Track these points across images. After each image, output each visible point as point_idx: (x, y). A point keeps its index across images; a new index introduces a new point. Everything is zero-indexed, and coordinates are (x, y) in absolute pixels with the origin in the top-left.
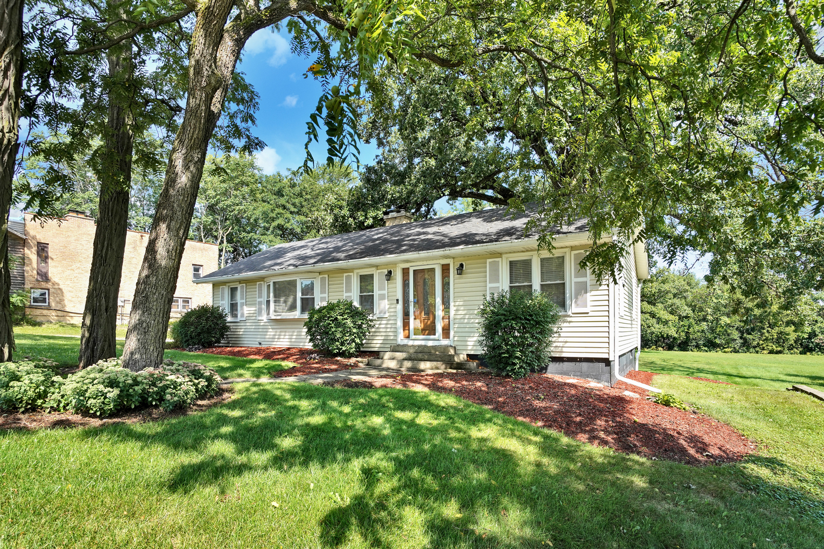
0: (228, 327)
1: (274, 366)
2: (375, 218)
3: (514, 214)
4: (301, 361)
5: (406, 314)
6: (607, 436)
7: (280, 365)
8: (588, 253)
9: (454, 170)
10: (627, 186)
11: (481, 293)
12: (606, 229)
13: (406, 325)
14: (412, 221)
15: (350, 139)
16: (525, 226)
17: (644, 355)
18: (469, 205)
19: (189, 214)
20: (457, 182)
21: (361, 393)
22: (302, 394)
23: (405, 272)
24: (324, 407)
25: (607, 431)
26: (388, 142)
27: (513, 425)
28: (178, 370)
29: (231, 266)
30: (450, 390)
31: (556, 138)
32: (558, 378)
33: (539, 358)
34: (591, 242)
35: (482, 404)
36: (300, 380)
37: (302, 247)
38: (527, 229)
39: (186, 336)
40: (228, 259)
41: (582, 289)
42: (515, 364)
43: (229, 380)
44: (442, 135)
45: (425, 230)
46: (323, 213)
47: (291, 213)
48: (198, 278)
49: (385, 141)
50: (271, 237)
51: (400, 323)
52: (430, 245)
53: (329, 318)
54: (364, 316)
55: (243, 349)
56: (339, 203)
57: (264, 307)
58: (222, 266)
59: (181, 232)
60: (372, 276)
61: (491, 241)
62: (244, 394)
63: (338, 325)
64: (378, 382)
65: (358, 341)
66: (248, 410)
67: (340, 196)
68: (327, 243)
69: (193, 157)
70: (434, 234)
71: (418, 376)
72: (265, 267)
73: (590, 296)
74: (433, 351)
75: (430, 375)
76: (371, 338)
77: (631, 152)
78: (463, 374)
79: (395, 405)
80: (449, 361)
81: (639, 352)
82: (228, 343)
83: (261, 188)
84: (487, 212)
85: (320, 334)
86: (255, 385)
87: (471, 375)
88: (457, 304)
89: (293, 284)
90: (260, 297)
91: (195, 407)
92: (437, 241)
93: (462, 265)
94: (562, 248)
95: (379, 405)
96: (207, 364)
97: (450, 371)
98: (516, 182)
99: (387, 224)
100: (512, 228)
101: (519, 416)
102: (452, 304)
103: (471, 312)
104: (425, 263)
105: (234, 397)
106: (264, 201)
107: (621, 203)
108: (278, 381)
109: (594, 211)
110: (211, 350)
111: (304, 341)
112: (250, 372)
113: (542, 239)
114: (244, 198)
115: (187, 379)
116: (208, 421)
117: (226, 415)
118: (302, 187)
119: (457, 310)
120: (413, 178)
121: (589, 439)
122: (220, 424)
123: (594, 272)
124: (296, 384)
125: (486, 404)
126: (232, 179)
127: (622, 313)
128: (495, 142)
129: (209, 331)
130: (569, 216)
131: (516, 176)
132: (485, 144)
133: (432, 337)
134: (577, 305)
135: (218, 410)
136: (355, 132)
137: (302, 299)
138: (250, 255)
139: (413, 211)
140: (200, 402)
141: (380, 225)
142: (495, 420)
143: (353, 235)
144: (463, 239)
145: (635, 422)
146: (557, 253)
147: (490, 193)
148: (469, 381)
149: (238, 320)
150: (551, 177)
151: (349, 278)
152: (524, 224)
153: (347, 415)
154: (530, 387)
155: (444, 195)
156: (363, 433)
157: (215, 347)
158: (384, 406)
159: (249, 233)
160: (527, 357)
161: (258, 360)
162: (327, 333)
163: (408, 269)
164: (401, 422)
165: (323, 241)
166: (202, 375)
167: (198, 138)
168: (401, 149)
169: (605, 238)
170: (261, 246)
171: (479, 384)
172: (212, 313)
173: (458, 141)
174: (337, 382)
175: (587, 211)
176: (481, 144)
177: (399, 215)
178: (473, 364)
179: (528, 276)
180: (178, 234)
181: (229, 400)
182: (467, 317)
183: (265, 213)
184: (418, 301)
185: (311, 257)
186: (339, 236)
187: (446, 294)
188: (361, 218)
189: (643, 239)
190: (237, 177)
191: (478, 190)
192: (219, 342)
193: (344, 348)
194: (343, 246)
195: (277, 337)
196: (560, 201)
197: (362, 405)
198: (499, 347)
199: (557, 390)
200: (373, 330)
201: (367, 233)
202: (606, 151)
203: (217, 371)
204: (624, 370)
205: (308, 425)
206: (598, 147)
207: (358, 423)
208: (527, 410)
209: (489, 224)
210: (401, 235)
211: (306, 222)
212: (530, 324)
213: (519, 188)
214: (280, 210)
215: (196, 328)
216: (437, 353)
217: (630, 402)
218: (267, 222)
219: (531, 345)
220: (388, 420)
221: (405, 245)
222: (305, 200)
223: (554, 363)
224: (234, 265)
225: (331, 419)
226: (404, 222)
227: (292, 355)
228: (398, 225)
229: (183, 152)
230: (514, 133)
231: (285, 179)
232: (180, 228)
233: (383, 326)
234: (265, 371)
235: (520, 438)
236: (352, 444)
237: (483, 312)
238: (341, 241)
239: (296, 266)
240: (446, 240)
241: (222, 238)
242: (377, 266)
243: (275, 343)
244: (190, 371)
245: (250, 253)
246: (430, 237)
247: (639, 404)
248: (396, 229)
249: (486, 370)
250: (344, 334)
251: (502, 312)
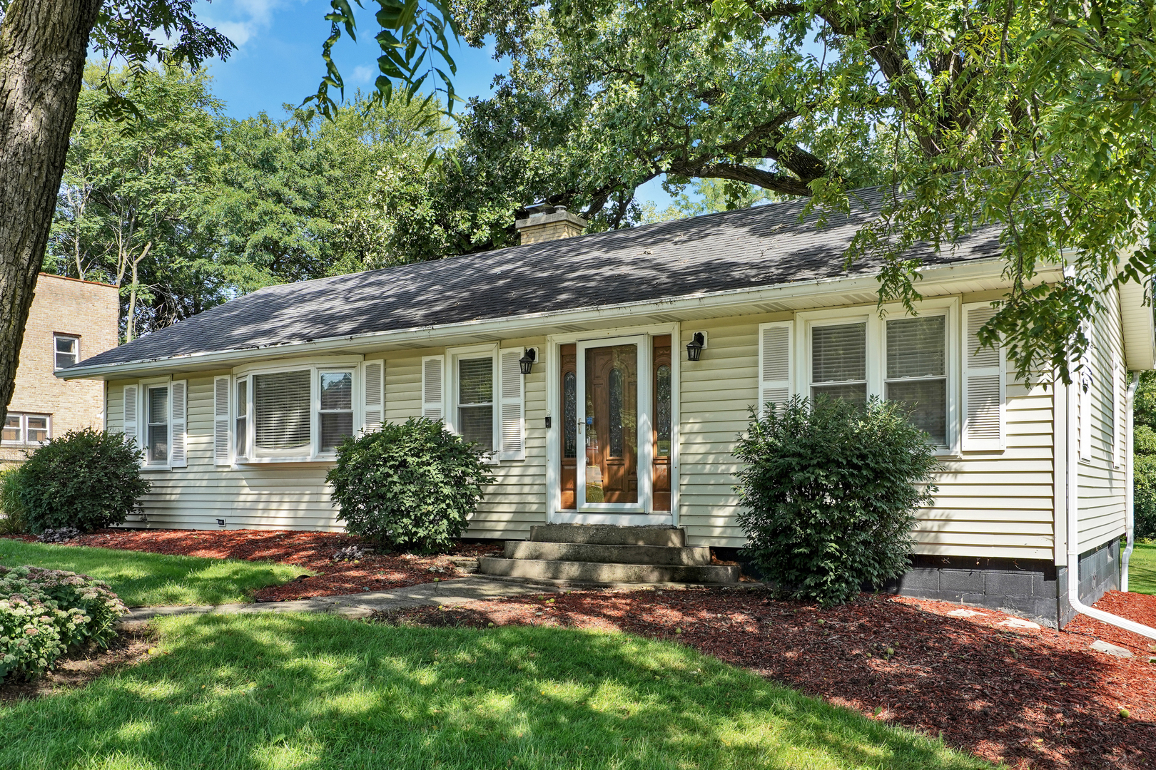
0: (144, 484)
1: (254, 576)
2: (494, 226)
3: (824, 215)
4: (320, 563)
5: (568, 453)
6: (1052, 748)
7: (269, 573)
8: (1001, 308)
9: (683, 111)
10: (1105, 146)
11: (745, 404)
12: (1048, 252)
13: (567, 476)
14: (583, 233)
15: (435, 36)
16: (848, 245)
17: (1142, 554)
18: (716, 196)
19: (45, 210)
20: (688, 140)
21: (461, 640)
22: (322, 641)
23: (567, 353)
24: (372, 673)
25: (1053, 738)
26: (525, 43)
27: (821, 716)
28: (16, 588)
29: (150, 339)
30: (672, 632)
31: (930, 32)
32: (928, 605)
33: (881, 558)
34: (1009, 282)
35: (747, 664)
36: (318, 609)
37: (322, 293)
38: (853, 251)
39: (38, 503)
40: (143, 321)
41: (988, 394)
42: (824, 572)
43: (146, 611)
44: (656, 25)
45: (612, 255)
46: (374, 212)
47: (296, 211)
48: (67, 367)
49: (518, 40)
50: (249, 269)
51: (553, 474)
52: (621, 291)
53: (386, 461)
54: (470, 456)
55: (180, 535)
56: (410, 189)
57: (231, 434)
58: (129, 338)
59: (25, 255)
60: (488, 363)
61: (769, 281)
62: (182, 644)
63: (409, 478)
64: (502, 613)
65: (454, 514)
66: (191, 680)
67: (412, 172)
68: (380, 284)
69: (51, 72)
70: (633, 263)
71: (595, 597)
72: (232, 341)
73: (1007, 413)
74: (631, 540)
75: (625, 596)
76: (486, 508)
77: (1117, 61)
78: (702, 595)
79: (540, 665)
80: (668, 563)
81: (1130, 548)
82: (144, 521)
83: (220, 150)
84: (760, 211)
85: (366, 499)
86: (207, 620)
87: (719, 597)
88: (687, 428)
89: (302, 380)
90: (222, 411)
91: (57, 678)
92: (642, 281)
93: (699, 338)
94: (939, 296)
95: (502, 666)
96: (91, 573)
97: (670, 585)
98: (829, 140)
99: (524, 241)
100: (820, 249)
101: (835, 695)
102: (676, 429)
103: (721, 447)
104: (613, 332)
105: (155, 651)
106: (229, 183)
107: (1088, 188)
108: (264, 610)
109: (1018, 207)
110: (100, 538)
111: (326, 514)
112: (195, 591)
113: (890, 276)
114: (180, 174)
115: (40, 609)
116: (89, 710)
117: (136, 696)
118: (322, 151)
119: (686, 444)
120: (584, 129)
121: (1005, 754)
122: (122, 716)
123: (1013, 353)
124: (308, 618)
125: (756, 665)
126: (151, 126)
127: (1087, 453)
128: (782, 43)
129: (95, 494)
130: (958, 221)
131: (830, 125)
132: (756, 46)
133: (628, 506)
134: (975, 434)
135: (116, 684)
136: (447, 18)
137: (322, 416)
138: (198, 311)
139: (585, 209)
140: (70, 665)
141: (508, 244)
142: (778, 703)
143: (442, 265)
144: (703, 276)
145: (1122, 716)
146: (924, 310)
147: (767, 165)
148: (715, 612)
149: (168, 467)
150: (917, 127)
151: (433, 366)
152: (849, 239)
153: (428, 691)
154: (862, 628)
155: (659, 171)
156: (466, 733)
157: (112, 531)
158: (514, 669)
159: (192, 258)
160: (853, 554)
161: (216, 561)
162: (383, 497)
163: (573, 346)
164: (556, 706)
165: (372, 279)
166: (78, 598)
167: (61, 23)
168: (556, 60)
169: (1044, 272)
170: (223, 291)
171: (739, 618)
172: (104, 451)
173: (695, 40)
174: (405, 611)
175: (1001, 208)
176: (748, 48)
177: (552, 218)
178: (727, 571)
179: (857, 362)
180: (16, 260)
181: (145, 657)
182: (711, 459)
183: (233, 213)
184: (596, 421)
185: (343, 318)
186: (408, 268)
187: (661, 407)
188: (464, 226)
189: (1140, 274)
190: (161, 123)
191: (740, 159)
192: (122, 520)
193: (422, 533)
194: (418, 293)
195: (261, 506)
196: (935, 185)
197: (463, 666)
198: (788, 531)
199: (925, 634)
200: (490, 489)
201: (477, 260)
202: (1054, 61)
203: (114, 589)
204: (1091, 590)
205: (334, 714)
206: (1033, 51)
207: (454, 710)
208: (855, 682)
209: (765, 241)
210: (558, 267)
211: (332, 234)
212: (862, 476)
213: (838, 155)
214: (269, 205)
215: (64, 485)
216: (641, 543)
217: (1107, 666)
218: (239, 232)
219: (863, 526)
220: (524, 702)
221: (566, 290)
222: (330, 182)
223: (918, 570)
224: (155, 334)
225: (389, 701)
226: (565, 235)
227: (298, 549)
228: (549, 243)
229: (24, 56)
230: (828, 20)
231: (279, 130)
232: (21, 243)
233: (513, 480)
234: (232, 587)
235: (837, 748)
236: (439, 759)
237: (749, 448)
238: (414, 279)
239: (308, 339)
240: (663, 278)
241: (128, 269)
242: (500, 340)
243: (256, 521)
244: (46, 590)
245: (197, 306)
246: (624, 270)
247: (1132, 674)
248: (544, 253)
249: (755, 585)
250: (422, 500)
251: (793, 448)
